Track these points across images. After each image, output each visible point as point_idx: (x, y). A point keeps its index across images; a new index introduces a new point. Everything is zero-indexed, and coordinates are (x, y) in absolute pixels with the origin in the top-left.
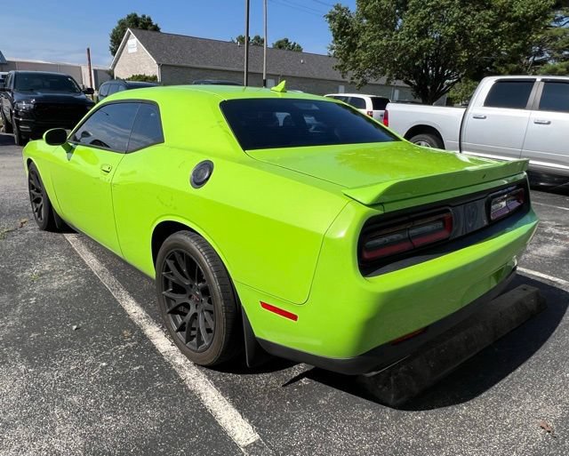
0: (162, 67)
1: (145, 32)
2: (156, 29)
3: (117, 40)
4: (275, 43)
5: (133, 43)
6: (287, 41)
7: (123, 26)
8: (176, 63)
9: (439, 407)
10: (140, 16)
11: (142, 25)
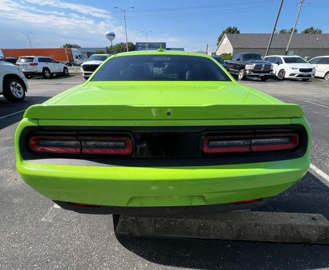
0: (235, 49)
1: (232, 35)
2: (238, 32)
3: (220, 39)
4: (303, 31)
5: (226, 40)
6: (312, 29)
7: (224, 33)
8: (241, 47)
9: (135, 252)
10: (232, 27)
11: (231, 31)
